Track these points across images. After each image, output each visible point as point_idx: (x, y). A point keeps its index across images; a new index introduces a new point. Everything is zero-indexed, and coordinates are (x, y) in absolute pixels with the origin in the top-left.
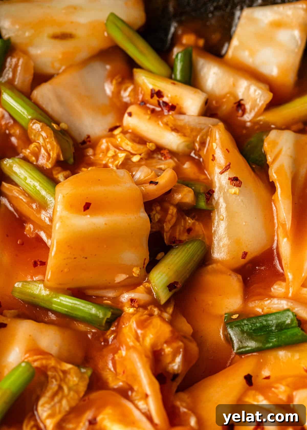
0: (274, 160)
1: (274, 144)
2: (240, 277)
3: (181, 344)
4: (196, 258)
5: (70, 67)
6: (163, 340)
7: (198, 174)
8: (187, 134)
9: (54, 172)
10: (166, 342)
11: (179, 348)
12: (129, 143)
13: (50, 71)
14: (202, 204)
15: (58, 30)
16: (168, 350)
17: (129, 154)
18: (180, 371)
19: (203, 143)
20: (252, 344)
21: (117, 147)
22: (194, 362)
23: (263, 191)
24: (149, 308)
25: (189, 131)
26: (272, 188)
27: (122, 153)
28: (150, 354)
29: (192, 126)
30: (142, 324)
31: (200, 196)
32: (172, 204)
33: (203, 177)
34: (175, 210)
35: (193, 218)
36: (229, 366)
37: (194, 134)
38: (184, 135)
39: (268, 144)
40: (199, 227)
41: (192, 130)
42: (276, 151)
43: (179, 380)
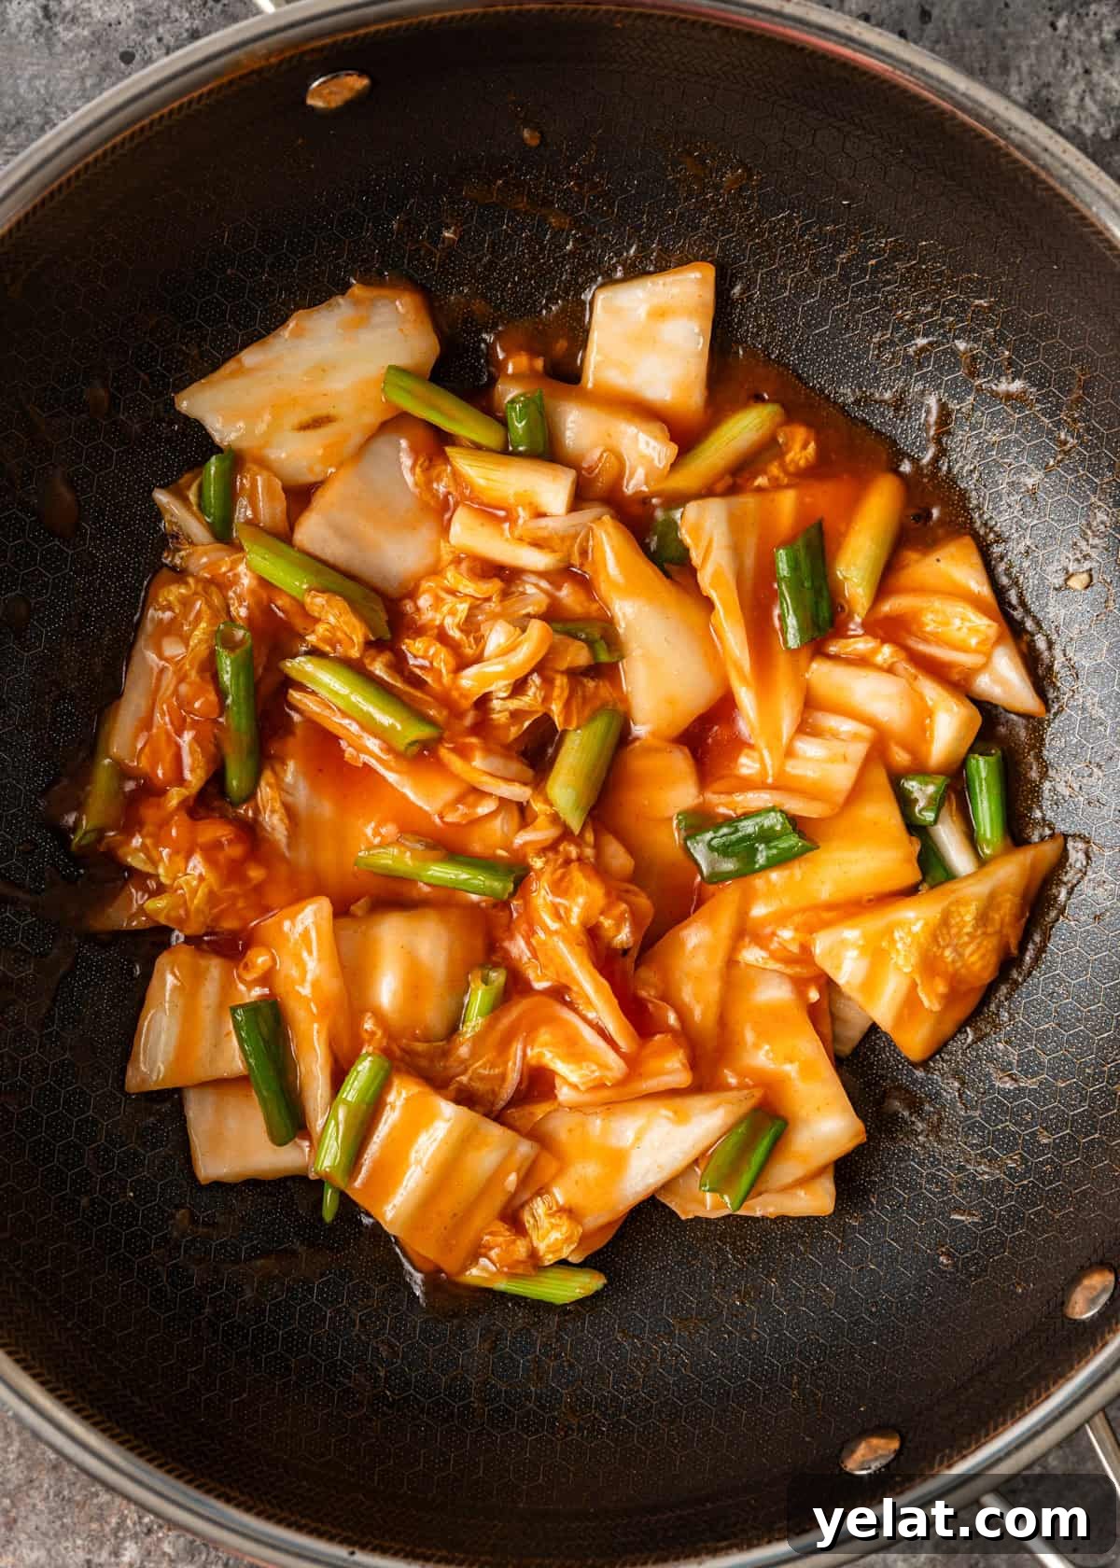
0: (705, 560)
1: (696, 530)
2: (686, 750)
3: (624, 906)
4: (612, 740)
5: (340, 466)
6: (597, 911)
7: (586, 604)
8: (556, 548)
9: (367, 661)
10: (602, 913)
11: (622, 914)
12: (467, 583)
13: (311, 478)
14: (604, 657)
15: (306, 417)
16: (607, 923)
17: (473, 600)
18: (631, 945)
19: (584, 553)
20: (729, 866)
21: (453, 592)
22: (649, 920)
23: (695, 615)
24: (561, 848)
25: (559, 541)
26: (708, 604)
27: (461, 603)
28: (583, 938)
29: (561, 533)
30: (559, 887)
31: (597, 646)
32: (557, 672)
33: (595, 606)
34: (565, 680)
35: (592, 678)
36: (695, 911)
37: (568, 543)
38: (554, 551)
39: (689, 533)
40: (605, 690)
41: (563, 539)
42: (704, 543)
43: (634, 953)
